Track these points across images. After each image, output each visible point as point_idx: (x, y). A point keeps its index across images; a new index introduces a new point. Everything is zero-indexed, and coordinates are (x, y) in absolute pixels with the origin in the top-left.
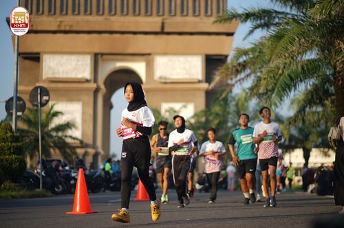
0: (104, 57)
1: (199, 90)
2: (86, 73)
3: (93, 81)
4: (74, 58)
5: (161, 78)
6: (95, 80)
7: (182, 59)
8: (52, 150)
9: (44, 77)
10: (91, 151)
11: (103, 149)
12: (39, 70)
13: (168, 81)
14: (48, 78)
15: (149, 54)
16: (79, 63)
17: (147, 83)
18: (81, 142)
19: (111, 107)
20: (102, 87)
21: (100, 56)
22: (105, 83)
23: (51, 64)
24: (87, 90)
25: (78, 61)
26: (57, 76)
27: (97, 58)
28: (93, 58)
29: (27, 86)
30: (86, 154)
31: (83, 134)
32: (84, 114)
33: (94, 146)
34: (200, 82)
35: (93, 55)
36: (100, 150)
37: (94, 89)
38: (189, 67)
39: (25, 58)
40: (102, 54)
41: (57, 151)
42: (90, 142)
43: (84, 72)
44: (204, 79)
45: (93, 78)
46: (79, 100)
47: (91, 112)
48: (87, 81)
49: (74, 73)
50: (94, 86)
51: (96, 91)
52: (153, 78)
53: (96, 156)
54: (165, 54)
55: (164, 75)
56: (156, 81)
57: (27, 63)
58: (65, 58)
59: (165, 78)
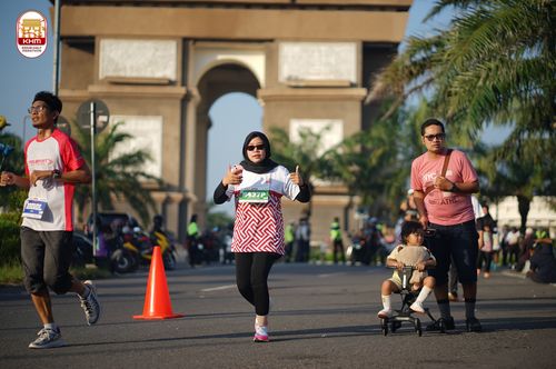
0: (199, 44)
1: (351, 98)
2: (169, 71)
3: (179, 84)
4: (150, 44)
5: (289, 79)
6: (184, 82)
7: (324, 48)
8: (113, 195)
9: (101, 77)
10: (177, 196)
11: (196, 193)
12: (94, 64)
13: (302, 84)
14: (107, 78)
15: (271, 41)
16: (158, 53)
17: (267, 87)
18: (160, 182)
19: (209, 124)
20: (195, 92)
21: (191, 43)
22: (200, 86)
23: (112, 55)
24: (170, 97)
25: (157, 50)
26: (122, 74)
27: (187, 45)
28: (180, 46)
29: (73, 89)
30: (168, 201)
31: (164, 169)
32: (164, 136)
33: (181, 189)
34: (352, 85)
35: (180, 41)
36: (191, 195)
37: (181, 97)
38: (336, 62)
39: (72, 45)
40: (196, 40)
41: (122, 195)
42: (175, 181)
43: (165, 68)
44: (360, 82)
45: (179, 79)
46: (157, 114)
47: (176, 132)
48: (171, 83)
49: (149, 69)
50: (181, 91)
51: (186, 99)
52: (277, 79)
53: (183, 204)
54: (297, 40)
55: (294, 74)
56: (281, 84)
57: (74, 52)
58: (135, 45)
59: (297, 80)
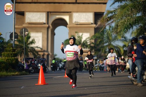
0: (52, 13)
1: (92, 27)
3: (47, 24)
4: (39, 14)
5: (75, 22)
6: (48, 23)
7: (84, 14)
8: (29, 53)
9: (26, 22)
10: (46, 53)
11: (51, 52)
12: (24, 19)
13: (79, 23)
14: (27, 22)
15: (71, 12)
16: (41, 16)
17: (69, 25)
18: (42, 49)
19: (54, 34)
20: (51, 26)
21: (50, 13)
22: (52, 24)
23: (29, 16)
24: (44, 27)
25: (40, 15)
26: (31, 21)
27: (48, 14)
28: (47, 14)
29: (19, 26)
31: (43, 46)
32: (43, 37)
33: (47, 51)
34: (92, 24)
35: (47, 13)
36: (50, 53)
37: (47, 27)
38: (87, 18)
39: (18, 14)
40: (51, 12)
41: (32, 54)
42: (46, 49)
43: (43, 20)
44: (94, 23)
45: (47, 22)
46: (41, 32)
47: (46, 37)
48: (44, 24)
49: (39, 20)
51: (48, 28)
52: (72, 22)
53: (48, 55)
54: (77, 12)
55: (77, 21)
56: (73, 23)
57: (19, 16)
58: (35, 14)
59: (77, 22)
